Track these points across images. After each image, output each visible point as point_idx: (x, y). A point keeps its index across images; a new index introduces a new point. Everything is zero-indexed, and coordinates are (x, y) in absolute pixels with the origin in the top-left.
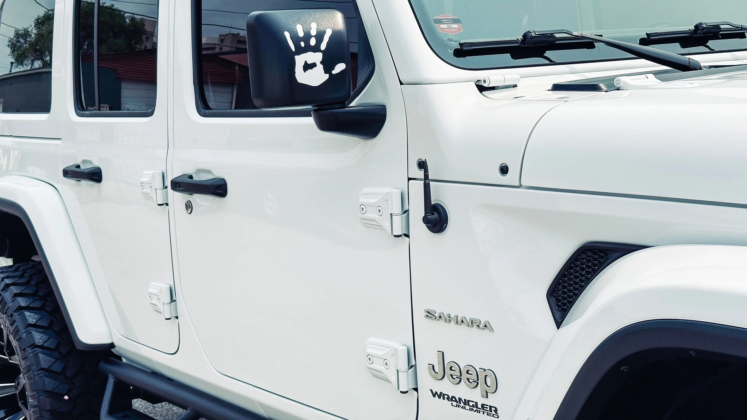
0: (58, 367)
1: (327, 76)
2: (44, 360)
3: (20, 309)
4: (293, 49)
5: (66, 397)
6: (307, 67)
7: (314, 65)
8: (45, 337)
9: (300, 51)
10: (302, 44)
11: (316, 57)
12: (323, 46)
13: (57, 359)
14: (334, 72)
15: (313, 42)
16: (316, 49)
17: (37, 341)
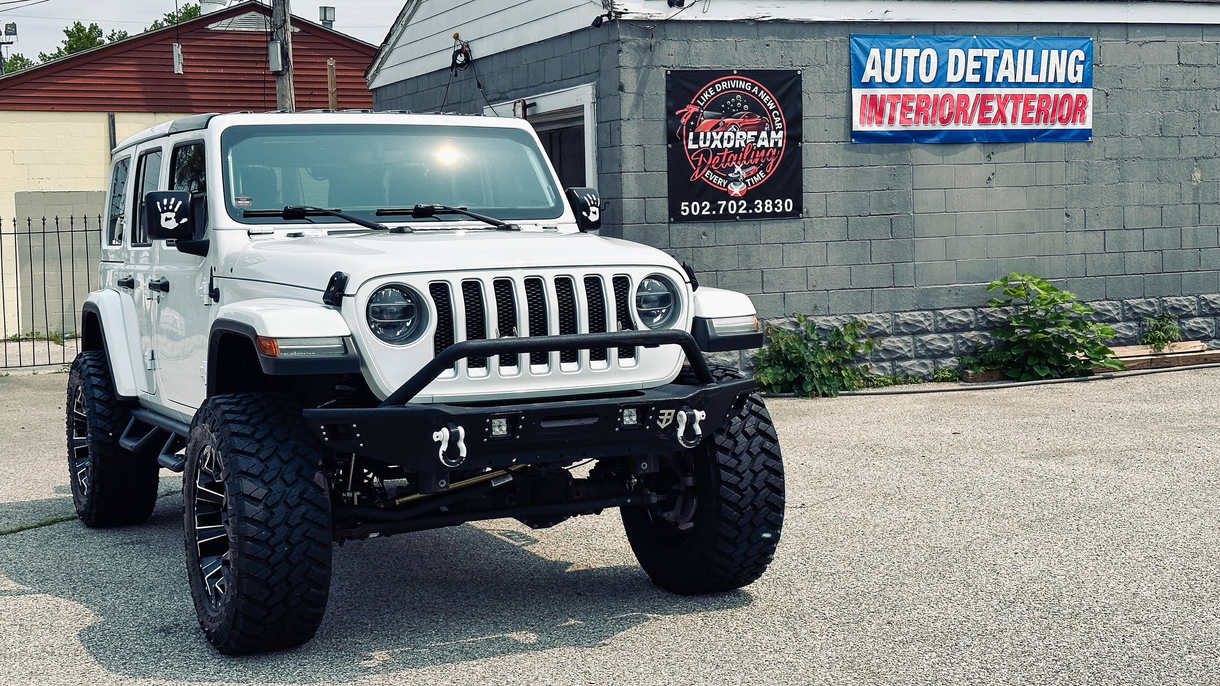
0: (107, 413)
1: (178, 224)
2: (99, 407)
3: (90, 375)
4: (160, 211)
5: (111, 434)
6: (167, 219)
7: (171, 219)
8: (102, 393)
9: (164, 211)
10: (165, 208)
11: (172, 215)
12: (176, 210)
13: (107, 408)
14: (181, 222)
15: (171, 207)
16: (172, 211)
17: (96, 395)
